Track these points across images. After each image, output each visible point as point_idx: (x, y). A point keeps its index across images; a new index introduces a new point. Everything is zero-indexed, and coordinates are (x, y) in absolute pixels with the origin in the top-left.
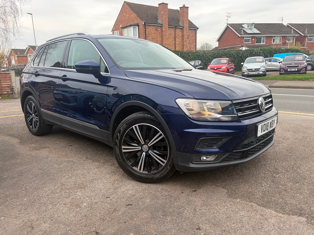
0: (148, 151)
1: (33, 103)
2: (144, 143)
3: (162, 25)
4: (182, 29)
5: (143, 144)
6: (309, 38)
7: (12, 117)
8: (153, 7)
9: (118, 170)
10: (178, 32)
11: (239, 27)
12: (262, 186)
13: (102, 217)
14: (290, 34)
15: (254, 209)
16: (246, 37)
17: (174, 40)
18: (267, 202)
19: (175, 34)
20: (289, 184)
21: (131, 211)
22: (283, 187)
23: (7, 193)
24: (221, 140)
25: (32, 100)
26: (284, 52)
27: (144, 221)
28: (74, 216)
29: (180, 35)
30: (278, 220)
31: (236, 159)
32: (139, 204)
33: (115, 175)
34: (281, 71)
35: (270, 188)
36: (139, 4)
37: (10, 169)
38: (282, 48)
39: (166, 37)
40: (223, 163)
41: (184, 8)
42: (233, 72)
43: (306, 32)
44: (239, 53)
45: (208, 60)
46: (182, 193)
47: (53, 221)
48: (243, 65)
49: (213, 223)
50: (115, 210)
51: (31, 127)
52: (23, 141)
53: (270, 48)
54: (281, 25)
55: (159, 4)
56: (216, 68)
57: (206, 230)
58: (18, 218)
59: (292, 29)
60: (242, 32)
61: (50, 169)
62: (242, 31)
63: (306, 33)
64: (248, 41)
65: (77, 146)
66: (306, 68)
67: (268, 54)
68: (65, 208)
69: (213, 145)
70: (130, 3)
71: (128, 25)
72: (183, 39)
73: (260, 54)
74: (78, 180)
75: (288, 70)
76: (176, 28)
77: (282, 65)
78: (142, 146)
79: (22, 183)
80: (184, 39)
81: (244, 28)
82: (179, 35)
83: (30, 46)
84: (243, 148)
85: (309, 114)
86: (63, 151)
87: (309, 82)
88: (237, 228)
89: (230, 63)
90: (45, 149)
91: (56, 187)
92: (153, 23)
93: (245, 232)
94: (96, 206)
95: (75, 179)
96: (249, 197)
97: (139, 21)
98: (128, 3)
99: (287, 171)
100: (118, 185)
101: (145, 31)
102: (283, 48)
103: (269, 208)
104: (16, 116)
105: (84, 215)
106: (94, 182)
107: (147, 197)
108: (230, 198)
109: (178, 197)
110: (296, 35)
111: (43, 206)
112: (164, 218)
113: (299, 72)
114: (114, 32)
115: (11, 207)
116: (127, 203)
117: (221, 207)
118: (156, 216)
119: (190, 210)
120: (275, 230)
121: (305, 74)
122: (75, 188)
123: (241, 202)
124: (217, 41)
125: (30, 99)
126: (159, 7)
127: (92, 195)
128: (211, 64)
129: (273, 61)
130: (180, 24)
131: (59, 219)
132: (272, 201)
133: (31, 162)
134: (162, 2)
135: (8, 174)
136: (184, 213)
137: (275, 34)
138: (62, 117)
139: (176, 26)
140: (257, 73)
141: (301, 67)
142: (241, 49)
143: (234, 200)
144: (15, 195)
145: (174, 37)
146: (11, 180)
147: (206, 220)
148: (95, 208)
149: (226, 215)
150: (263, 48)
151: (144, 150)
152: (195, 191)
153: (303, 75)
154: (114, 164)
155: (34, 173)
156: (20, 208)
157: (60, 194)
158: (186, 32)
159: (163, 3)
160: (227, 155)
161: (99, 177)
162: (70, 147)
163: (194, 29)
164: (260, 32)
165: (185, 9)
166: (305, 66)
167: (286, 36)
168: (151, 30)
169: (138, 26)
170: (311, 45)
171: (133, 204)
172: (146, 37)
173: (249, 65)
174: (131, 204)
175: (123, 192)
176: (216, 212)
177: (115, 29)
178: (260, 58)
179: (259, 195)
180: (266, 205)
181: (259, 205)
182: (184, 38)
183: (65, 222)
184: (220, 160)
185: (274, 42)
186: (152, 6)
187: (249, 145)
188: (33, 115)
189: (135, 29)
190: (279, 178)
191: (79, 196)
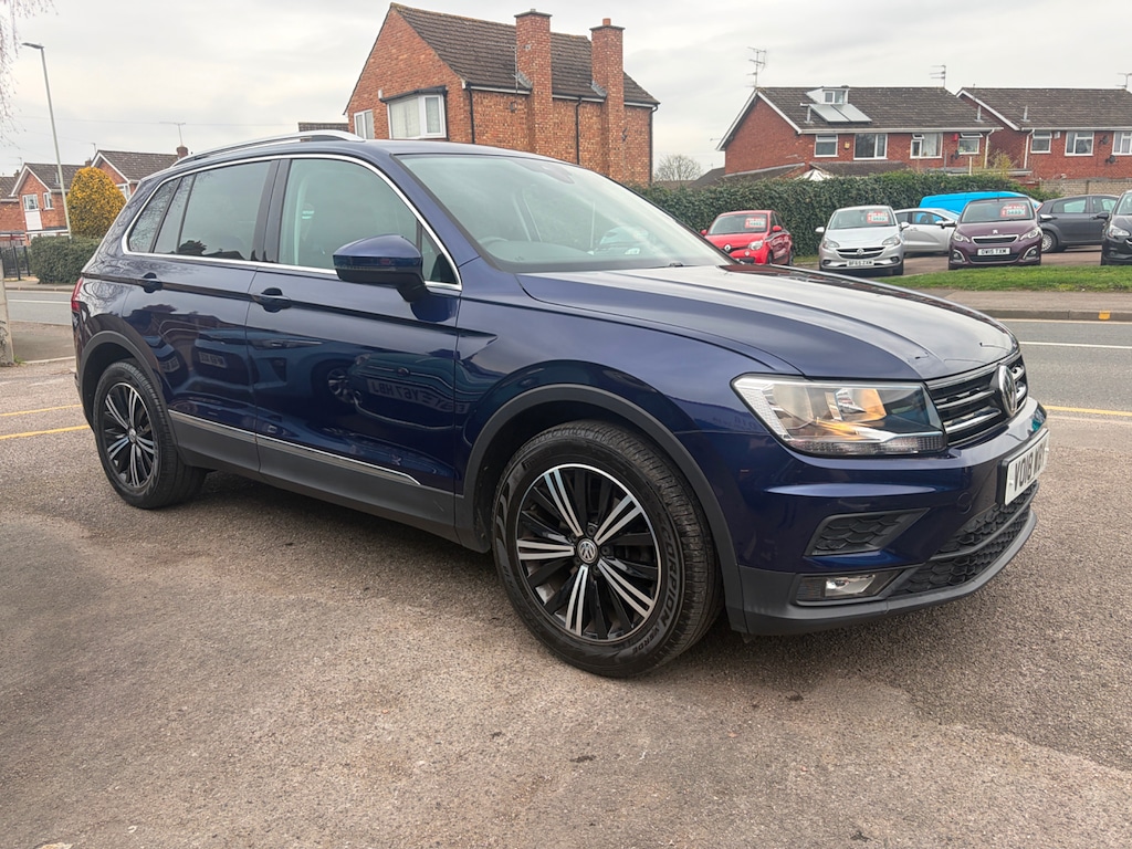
0: (597, 560)
1: (132, 389)
2: (581, 533)
3: (531, 90)
4: (602, 105)
5: (578, 535)
6: (1034, 137)
7: (23, 439)
8: (496, 24)
9: (497, 630)
10: (589, 116)
11: (794, 99)
12: (1021, 674)
13: (501, 808)
14: (973, 126)
15: (1022, 756)
16: (821, 136)
17: (574, 146)
18: (1059, 729)
19: (577, 124)
20: (1108, 663)
21: (599, 781)
22: (1091, 674)
23: (115, 733)
24: (892, 520)
25: (130, 379)
26: (954, 190)
27: (658, 816)
28: (399, 809)
29: (595, 127)
30: (1113, 792)
31: (936, 587)
32: (618, 755)
33: (493, 649)
34: (956, 255)
35: (1052, 680)
36: (446, 16)
37: (91, 640)
38: (949, 175)
39: (546, 137)
40: (898, 599)
41: (608, 32)
42: (786, 261)
43: (1025, 117)
44: (804, 192)
45: (696, 217)
46: (755, 706)
47: (327, 832)
48: (822, 234)
49: (901, 813)
50: (539, 780)
51: (123, 476)
52: (100, 534)
53: (906, 175)
54: (938, 95)
55: (517, 17)
56: (728, 247)
57: (885, 840)
58: (191, 824)
59: (980, 108)
60: (808, 118)
61: (243, 636)
62: (809, 115)
63: (1025, 120)
64: (829, 148)
65: (311, 545)
66: (1039, 243)
67: (905, 194)
68: (352, 779)
69: (866, 539)
70: (411, 10)
71: (408, 89)
72: (604, 143)
73: (873, 197)
74: (363, 673)
75: (980, 253)
76: (579, 101)
77: (956, 234)
78: (577, 541)
79: (159, 693)
80: (607, 144)
81: (815, 103)
82: (590, 128)
83: (32, 166)
84: (963, 545)
85: (1087, 411)
86: (267, 566)
87: (1058, 295)
88: (990, 828)
89: (777, 227)
90: (198, 560)
91: (293, 702)
92: (500, 84)
93: (1017, 838)
94: (463, 767)
95: (351, 668)
96: (991, 715)
97: (445, 76)
98: (407, 9)
99: (1085, 615)
100: (516, 686)
101: (471, 114)
102: (953, 173)
103: (1070, 749)
104: (37, 436)
105: (434, 802)
106: (424, 678)
107: (637, 729)
108: (930, 722)
109: (745, 721)
110: (993, 129)
111: (268, 777)
112: (724, 802)
113: (1014, 259)
114: (355, 115)
115: (148, 784)
116: (572, 752)
117: (906, 753)
118: (695, 795)
119: (805, 769)
120: (1115, 829)
121: (1037, 267)
122: (365, 705)
123: (971, 733)
124: (721, 150)
125: (121, 375)
126: (519, 26)
127: (436, 726)
128: (711, 231)
129: (918, 220)
130: (595, 90)
131: (349, 823)
132: (1071, 724)
133: (163, 611)
134: (528, 10)
135: (92, 659)
136: (786, 780)
137: (920, 125)
138: (260, 443)
139: (580, 96)
140: (873, 262)
141: (1024, 243)
142: (806, 176)
143: (943, 727)
144: (145, 737)
145: (573, 133)
146: (113, 683)
147: (873, 803)
148: (462, 776)
149: (936, 782)
150: (885, 174)
151: (583, 558)
152: (798, 698)
153: (1032, 271)
154: (473, 611)
155: (191, 654)
156: (187, 789)
157: (316, 726)
158: (617, 115)
159: (533, 14)
160: (913, 571)
161: (435, 659)
162: (290, 551)
163: (642, 104)
164: (867, 119)
165: (611, 35)
166: (1037, 239)
167: (959, 133)
168: (489, 108)
169: (445, 94)
170: (1043, 163)
171: (596, 754)
172: (473, 133)
173: (845, 235)
174: (590, 755)
175: (545, 712)
176: (895, 773)
177: (356, 103)
178: (880, 211)
179: (1021, 706)
180: (1058, 739)
181: (1034, 741)
182: (607, 138)
183: (373, 832)
184: (888, 591)
185: (916, 153)
186: (492, 24)
187: (977, 536)
188: (133, 432)
189: (432, 104)
190: (1068, 643)
191: (390, 733)
